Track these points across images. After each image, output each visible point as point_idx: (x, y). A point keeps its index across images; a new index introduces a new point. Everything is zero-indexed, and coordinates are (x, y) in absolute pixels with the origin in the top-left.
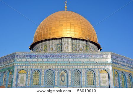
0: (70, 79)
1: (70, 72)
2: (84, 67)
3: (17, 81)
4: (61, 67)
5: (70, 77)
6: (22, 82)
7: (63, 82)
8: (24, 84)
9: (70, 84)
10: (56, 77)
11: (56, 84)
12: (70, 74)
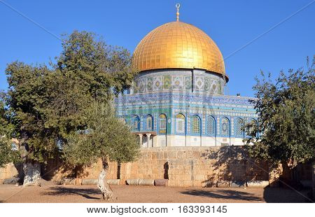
0: (232, 128)
1: (232, 120)
2: (247, 115)
3: (175, 128)
4: (223, 114)
5: (232, 125)
6: (180, 129)
7: (225, 131)
8: (183, 131)
9: (232, 134)
10: (218, 124)
11: (218, 133)
12: (232, 122)
